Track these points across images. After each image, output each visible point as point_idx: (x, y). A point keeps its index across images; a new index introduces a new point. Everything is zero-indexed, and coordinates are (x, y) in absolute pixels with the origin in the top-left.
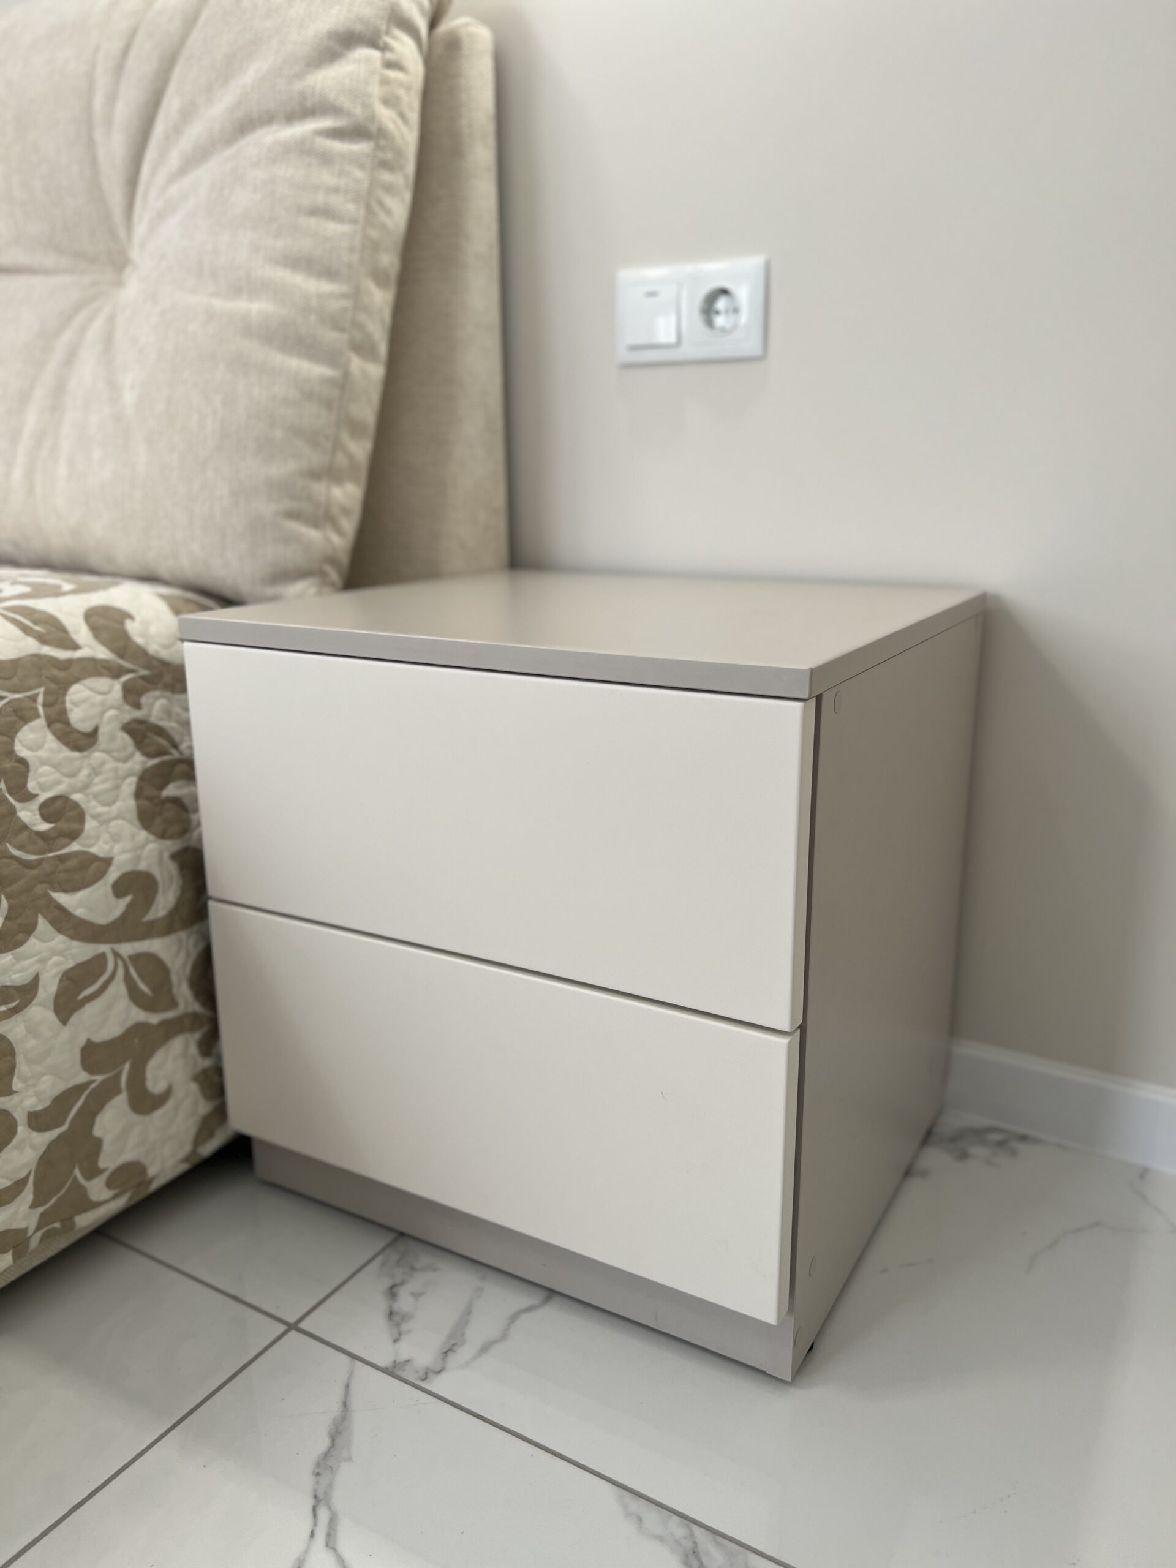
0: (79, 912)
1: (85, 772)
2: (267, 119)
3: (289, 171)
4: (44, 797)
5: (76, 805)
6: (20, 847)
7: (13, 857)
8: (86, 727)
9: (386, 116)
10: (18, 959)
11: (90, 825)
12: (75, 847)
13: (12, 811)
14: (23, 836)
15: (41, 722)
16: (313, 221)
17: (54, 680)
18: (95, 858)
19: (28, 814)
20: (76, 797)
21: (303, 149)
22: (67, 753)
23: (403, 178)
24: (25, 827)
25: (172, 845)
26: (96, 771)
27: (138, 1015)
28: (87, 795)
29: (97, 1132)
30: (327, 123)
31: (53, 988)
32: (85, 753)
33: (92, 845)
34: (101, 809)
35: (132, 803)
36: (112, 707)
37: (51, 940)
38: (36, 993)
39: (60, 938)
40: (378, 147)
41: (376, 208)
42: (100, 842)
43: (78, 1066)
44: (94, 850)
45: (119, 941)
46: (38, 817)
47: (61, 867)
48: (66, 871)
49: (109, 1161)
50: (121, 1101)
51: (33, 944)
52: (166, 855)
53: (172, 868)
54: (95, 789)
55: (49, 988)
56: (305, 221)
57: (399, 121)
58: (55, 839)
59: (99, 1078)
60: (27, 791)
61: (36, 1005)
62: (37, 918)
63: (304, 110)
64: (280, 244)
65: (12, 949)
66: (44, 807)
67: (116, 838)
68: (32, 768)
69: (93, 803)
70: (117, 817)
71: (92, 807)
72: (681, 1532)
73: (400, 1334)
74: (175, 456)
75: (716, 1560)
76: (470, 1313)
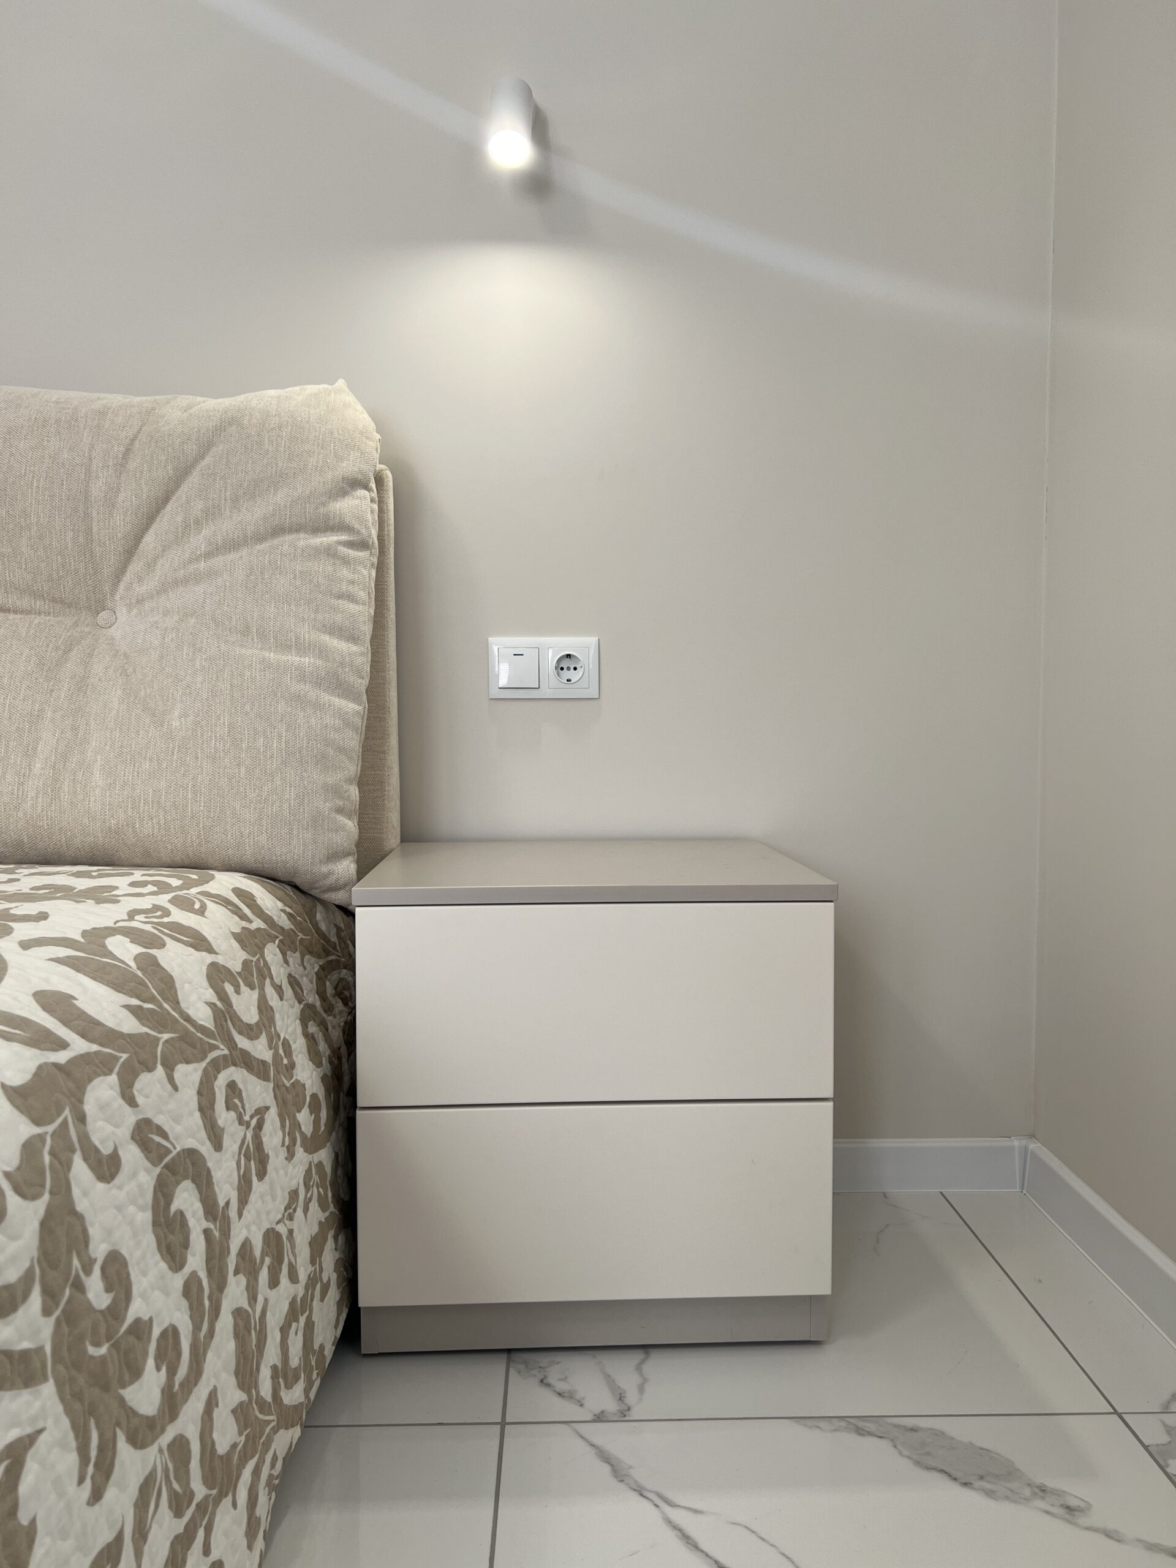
0: (303, 1128)
2: (297, 529)
3: (322, 567)
4: (282, 1037)
5: (288, 1043)
8: (278, 981)
9: (370, 531)
10: (295, 1167)
12: (295, 1076)
16: (340, 601)
18: (301, 1085)
20: (287, 1036)
21: (329, 552)
30: (344, 537)
33: (299, 1074)
34: (296, 1045)
35: (302, 1039)
36: (280, 966)
39: (301, 1150)
40: (371, 554)
43: (309, 1258)
45: (313, 1152)
47: (295, 1093)
49: (316, 1343)
51: (296, 1155)
54: (290, 1030)
55: (301, 1191)
56: (335, 602)
57: (373, 535)
59: (313, 1269)
61: (299, 1206)
62: (296, 1135)
63: (326, 526)
64: (320, 617)
65: (292, 1159)
66: (283, 1045)
67: (304, 1068)
72: (843, 1424)
73: (579, 1401)
74: (243, 770)
75: (871, 1427)
76: (609, 1376)
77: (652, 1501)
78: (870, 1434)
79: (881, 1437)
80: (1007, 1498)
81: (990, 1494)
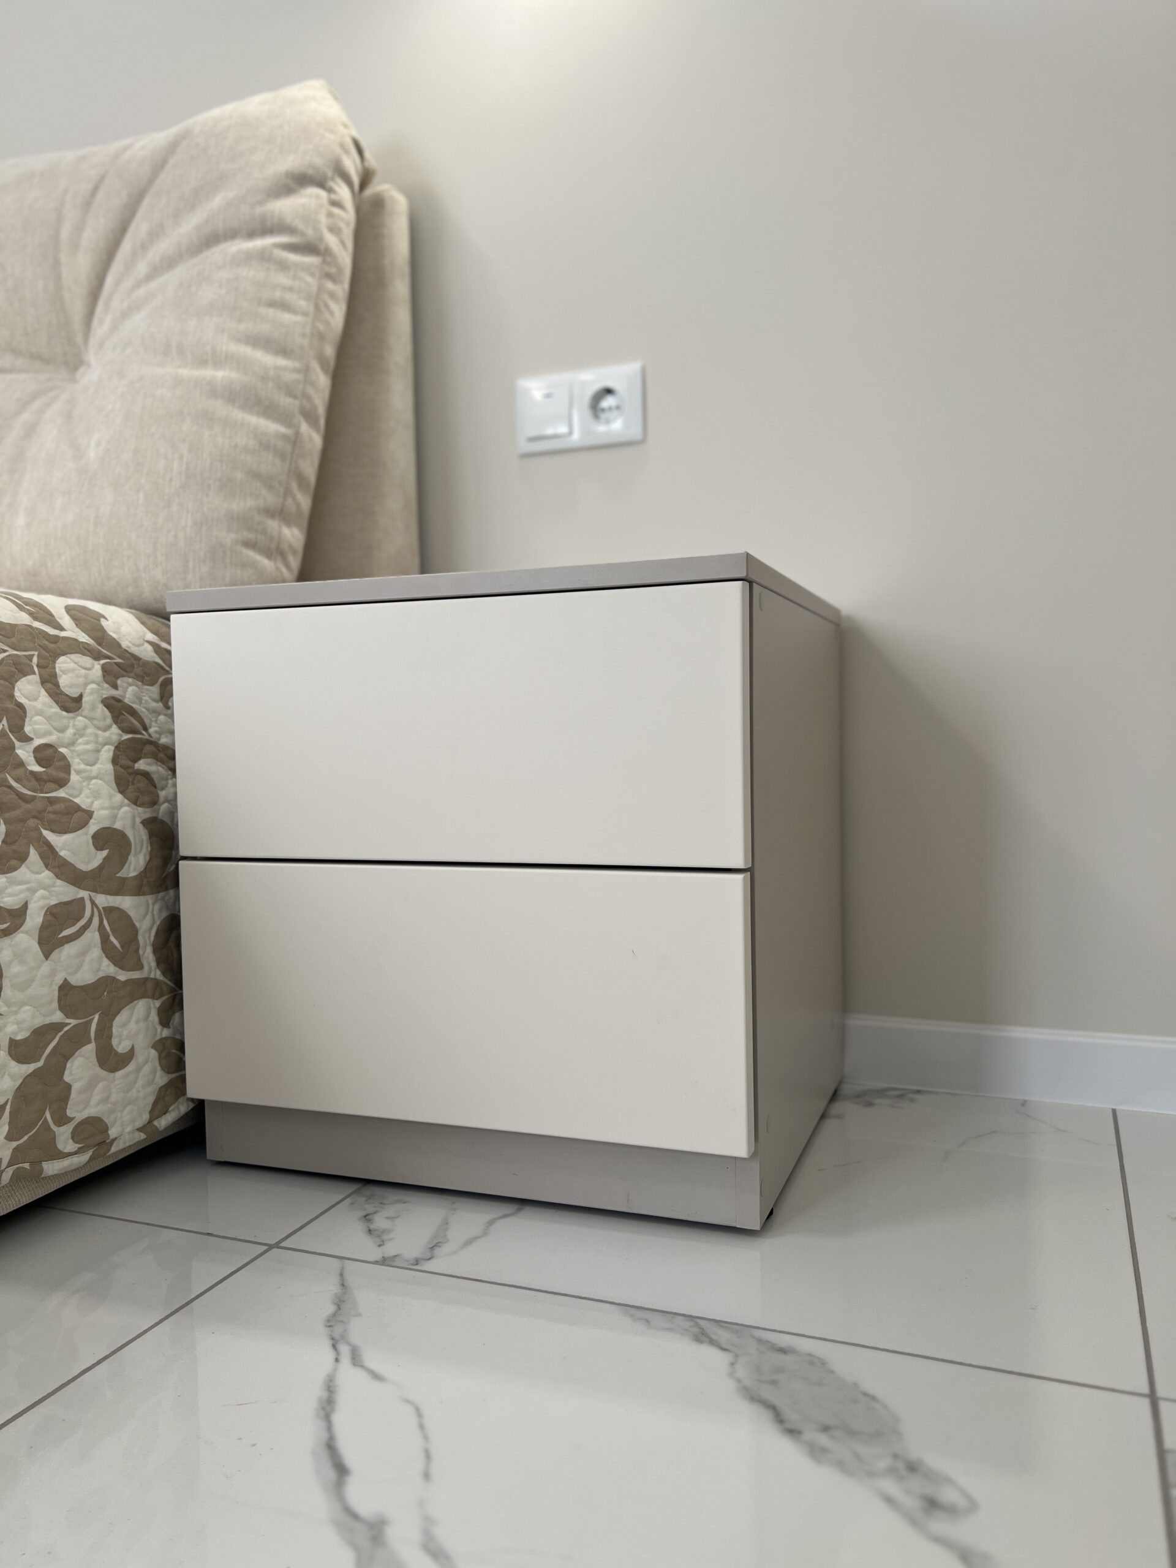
0: (62, 853)
1: (70, 731)
2: (231, 235)
3: (252, 273)
4: (37, 742)
5: (63, 757)
6: (17, 780)
7: (11, 787)
8: (73, 693)
9: (331, 240)
10: (12, 883)
11: (74, 777)
12: (61, 793)
13: (12, 748)
14: (19, 772)
15: (35, 678)
16: (271, 312)
17: (45, 648)
18: (78, 808)
19: (24, 753)
20: (62, 750)
21: (263, 256)
22: (56, 709)
23: (342, 289)
24: (21, 764)
25: (144, 813)
26: (79, 733)
27: (108, 968)
28: (72, 751)
29: (67, 1078)
30: (284, 239)
31: (39, 920)
32: (71, 715)
33: (76, 797)
34: (82, 766)
35: (109, 767)
36: (93, 682)
37: (40, 873)
38: (24, 920)
39: (47, 873)
40: (324, 262)
41: (323, 308)
42: (82, 796)
43: (55, 1005)
44: (77, 800)
45: (95, 891)
46: (33, 759)
47: (50, 809)
48: (54, 813)
49: (77, 1111)
50: (90, 1049)
51: (23, 872)
52: (138, 820)
53: (143, 833)
54: (79, 748)
55: (35, 919)
56: (263, 310)
57: (341, 247)
58: (46, 781)
59: (73, 1022)
60: (24, 732)
61: (22, 932)
62: (29, 848)
64: (243, 326)
65: (6, 873)
66: (38, 750)
67: (96, 795)
68: (29, 714)
69: (77, 760)
70: (96, 778)
71: (76, 764)
72: (687, 1324)
73: (383, 1241)
74: (141, 495)
75: (723, 1336)
76: (447, 1223)
77: (338, 1354)
78: (713, 1342)
79: (724, 1349)
80: (841, 1466)
81: (816, 1453)
